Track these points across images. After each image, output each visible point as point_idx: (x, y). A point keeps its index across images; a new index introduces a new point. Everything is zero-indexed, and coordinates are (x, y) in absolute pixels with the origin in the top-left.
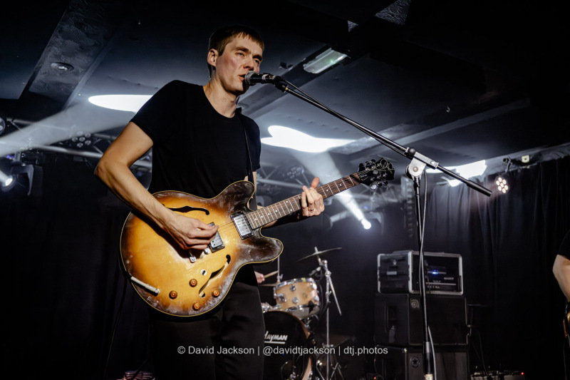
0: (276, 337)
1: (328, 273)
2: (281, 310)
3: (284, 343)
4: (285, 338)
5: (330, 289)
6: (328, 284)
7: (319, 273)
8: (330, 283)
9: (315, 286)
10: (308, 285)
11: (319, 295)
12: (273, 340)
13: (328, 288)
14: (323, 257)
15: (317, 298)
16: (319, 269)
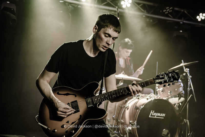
0: (159, 114)
1: (190, 77)
2: (161, 98)
3: (163, 118)
4: (164, 115)
5: (190, 87)
6: (189, 83)
7: (184, 76)
8: (190, 82)
9: (182, 84)
10: (178, 84)
11: (184, 89)
12: (157, 116)
13: (189, 86)
14: (186, 67)
15: (183, 92)
16: (184, 74)
